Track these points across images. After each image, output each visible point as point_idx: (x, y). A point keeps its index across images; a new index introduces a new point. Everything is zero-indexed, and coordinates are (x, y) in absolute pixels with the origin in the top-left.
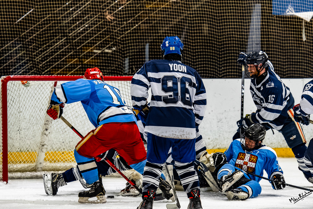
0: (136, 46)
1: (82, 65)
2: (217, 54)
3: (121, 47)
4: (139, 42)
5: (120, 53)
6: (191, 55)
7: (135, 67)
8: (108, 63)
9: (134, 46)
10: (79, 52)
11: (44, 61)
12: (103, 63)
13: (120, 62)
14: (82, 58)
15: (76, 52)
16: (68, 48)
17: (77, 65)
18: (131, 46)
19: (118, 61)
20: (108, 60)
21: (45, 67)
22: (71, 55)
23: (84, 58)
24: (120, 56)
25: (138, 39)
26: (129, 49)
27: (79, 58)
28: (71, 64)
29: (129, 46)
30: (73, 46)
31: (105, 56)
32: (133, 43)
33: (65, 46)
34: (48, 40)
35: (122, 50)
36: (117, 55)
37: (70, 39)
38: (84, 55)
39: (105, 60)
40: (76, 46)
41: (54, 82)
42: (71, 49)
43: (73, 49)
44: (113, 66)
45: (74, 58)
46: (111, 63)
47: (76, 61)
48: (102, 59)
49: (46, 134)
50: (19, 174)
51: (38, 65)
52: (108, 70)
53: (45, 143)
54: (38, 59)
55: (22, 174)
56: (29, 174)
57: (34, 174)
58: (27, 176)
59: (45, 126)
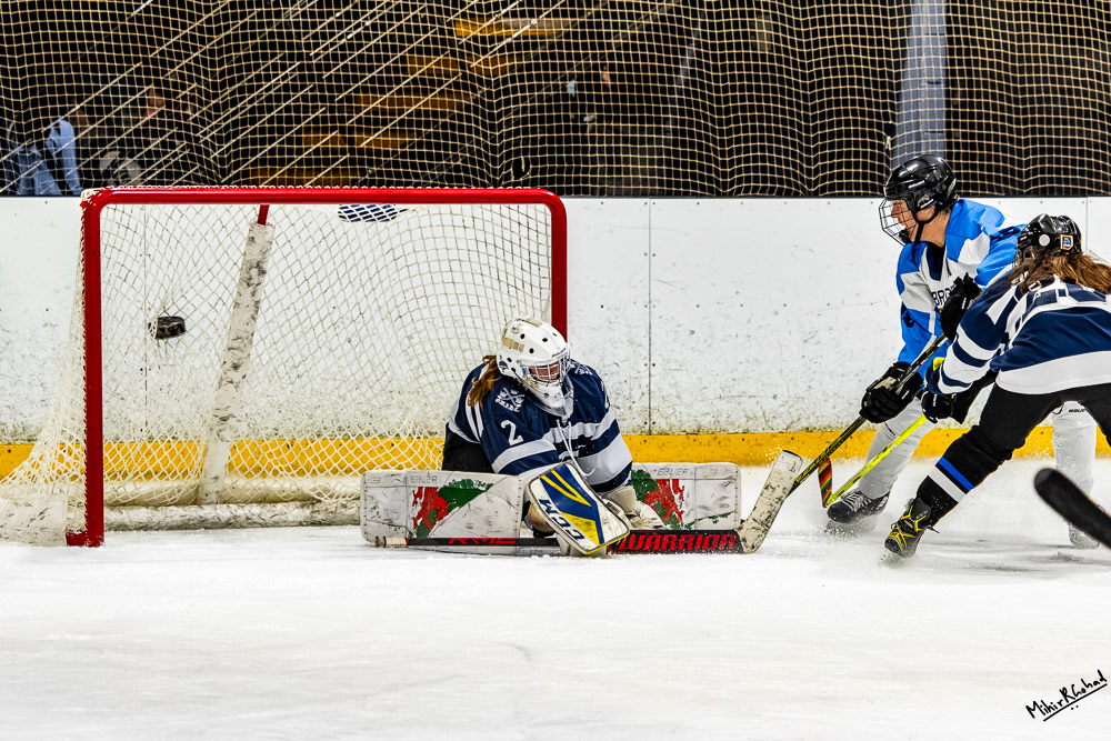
0: (531, 88)
1: (352, 151)
2: (799, 116)
3: (483, 95)
4: (539, 77)
5: (476, 111)
6: (713, 120)
7: (526, 160)
8: (438, 146)
9: (523, 89)
10: (341, 110)
11: (228, 139)
12: (420, 145)
13: (478, 142)
14: (351, 130)
15: (332, 110)
16: (305, 98)
17: (335, 151)
18: (515, 90)
19: (470, 139)
20: (437, 136)
21: (229, 159)
22: (316, 120)
23: (360, 130)
24: (476, 121)
25: (537, 67)
26: (507, 102)
27: (342, 130)
28: (316, 152)
29: (506, 92)
30: (321, 89)
31: (427, 125)
32: (521, 79)
33: (295, 89)
34: (239, 69)
35: (483, 103)
36: (469, 119)
37: (310, 68)
38: (359, 121)
39: (428, 136)
40: (330, 89)
41: (258, 207)
42: (314, 99)
43: (323, 99)
44: (455, 158)
45: (325, 130)
46: (446, 147)
47: (334, 140)
48: (419, 134)
49: (235, 381)
50: (142, 515)
51: (208, 154)
52: (440, 168)
53: (230, 411)
54: (206, 134)
55: (154, 512)
56: (176, 514)
57: (193, 512)
58: (168, 520)
59: (230, 354)
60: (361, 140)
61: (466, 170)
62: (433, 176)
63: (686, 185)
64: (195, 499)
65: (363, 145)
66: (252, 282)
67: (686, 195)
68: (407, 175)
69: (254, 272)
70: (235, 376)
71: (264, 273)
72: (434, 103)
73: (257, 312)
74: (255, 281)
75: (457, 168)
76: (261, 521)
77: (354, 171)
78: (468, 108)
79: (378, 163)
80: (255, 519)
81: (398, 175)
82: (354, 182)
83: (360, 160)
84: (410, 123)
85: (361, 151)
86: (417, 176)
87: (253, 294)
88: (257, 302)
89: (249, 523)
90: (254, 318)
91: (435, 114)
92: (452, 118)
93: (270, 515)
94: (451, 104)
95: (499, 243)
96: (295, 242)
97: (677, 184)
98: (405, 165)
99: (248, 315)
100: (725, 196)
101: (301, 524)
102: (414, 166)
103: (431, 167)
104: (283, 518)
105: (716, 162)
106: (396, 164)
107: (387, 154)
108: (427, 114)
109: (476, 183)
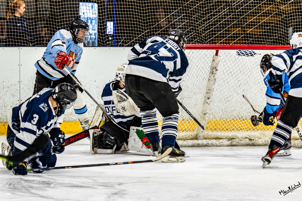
0: (299, 15)
1: (244, 34)
3: (284, 17)
5: (282, 22)
9: (296, 15)
11: (207, 30)
13: (282, 31)
14: (244, 27)
15: (238, 21)
16: (230, 18)
17: (239, 34)
18: (294, 16)
19: (280, 30)
20: (270, 29)
21: (207, 36)
22: (234, 25)
23: (247, 28)
24: (282, 25)
26: (291, 19)
27: (242, 27)
28: (234, 34)
29: (291, 16)
30: (235, 15)
31: (267, 26)
33: (228, 15)
34: (211, 9)
35: (284, 19)
36: (280, 24)
37: (232, 9)
38: (247, 25)
39: (267, 29)
40: (238, 15)
41: (215, 50)
42: (233, 18)
43: (236, 18)
44: (276, 36)
45: (236, 28)
47: (239, 31)
48: (265, 29)
49: (208, 103)
50: (180, 142)
51: (201, 34)
52: (271, 39)
53: (207, 111)
54: (201, 28)
55: (184, 142)
56: (190, 142)
57: (195, 142)
58: (188, 144)
59: (207, 94)
60: (247, 31)
61: (279, 40)
62: (269, 41)
64: (196, 138)
65: (248, 32)
66: (213, 73)
68: (261, 41)
69: (214, 70)
70: (209, 101)
71: (217, 70)
72: (269, 20)
73: (215, 82)
74: (215, 72)
75: (276, 39)
76: (216, 145)
77: (245, 40)
78: (279, 21)
79: (252, 37)
80: (214, 144)
81: (258, 41)
82: (245, 43)
83: (247, 37)
84: (262, 26)
85: (247, 34)
86: (264, 41)
87: (214, 76)
88: (215, 79)
89: (213, 145)
90: (214, 84)
91: (270, 23)
92: (275, 24)
93: (218, 143)
94: (274, 20)
96: (227, 61)
98: (260, 38)
99: (212, 83)
101: (228, 146)
102: (263, 38)
103: (268, 39)
104: (222, 144)
106: (258, 38)
107: (255, 35)
108: (267, 23)
109: (282, 44)
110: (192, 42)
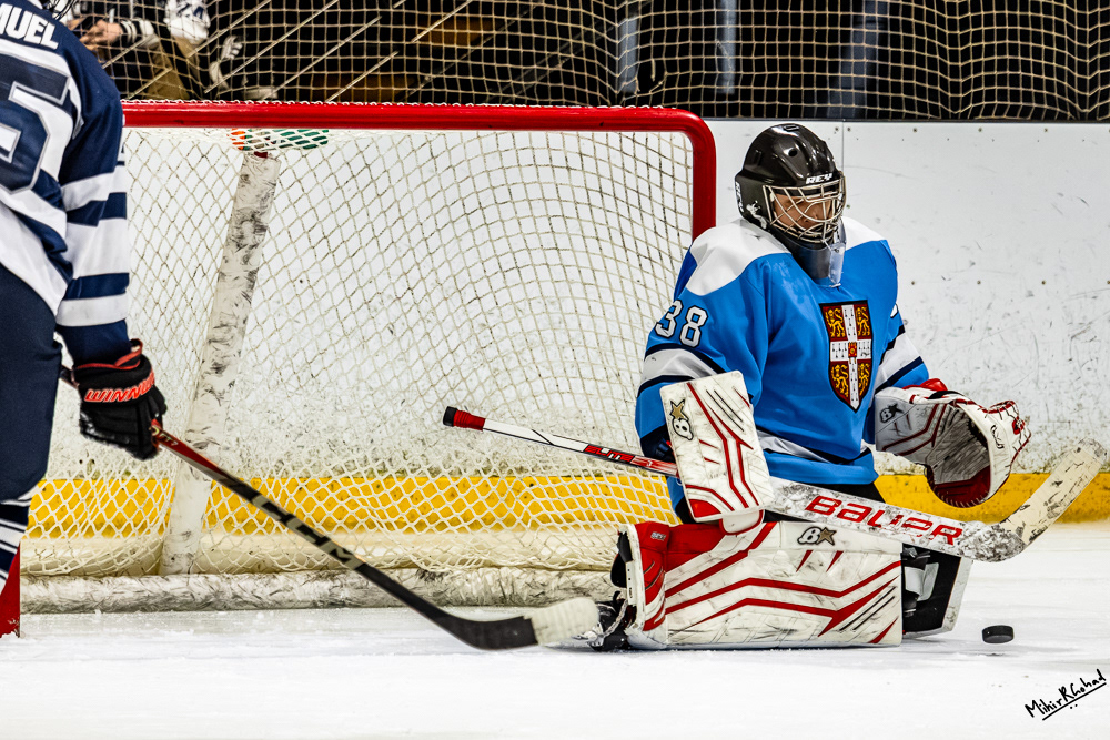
1: (398, 50)
7: (659, 64)
8: (527, 43)
12: (501, 40)
13: (589, 36)
14: (398, 18)
17: (372, 50)
19: (576, 31)
20: (526, 27)
23: (410, 18)
27: (384, 18)
28: (345, 50)
39: (513, 27)
44: (553, 61)
45: (358, 18)
46: (539, 44)
47: (371, 33)
48: (500, 24)
49: (218, 389)
50: (78, 589)
52: (529, 77)
53: (209, 434)
55: (97, 585)
56: (129, 588)
57: (154, 586)
58: (117, 597)
59: (210, 349)
60: (412, 34)
61: (568, 78)
62: (518, 88)
63: (897, 103)
64: (156, 566)
65: (415, 41)
66: (244, 242)
67: (897, 117)
68: (479, 86)
69: (248, 227)
70: (220, 383)
71: (263, 229)
73: (252, 287)
74: (249, 240)
75: (555, 77)
76: (255, 600)
77: (399, 80)
79: (437, 67)
80: (247, 596)
81: (465, 85)
82: (400, 96)
83: (410, 63)
85: (411, 49)
86: (493, 87)
87: (246, 260)
88: (252, 274)
89: (239, 604)
90: (246, 297)
93: (268, 590)
95: (620, 193)
97: (884, 101)
98: (477, 71)
99: (238, 292)
100: (955, 118)
101: (314, 605)
102: (490, 72)
103: (516, 73)
104: (288, 595)
105: (944, 68)
106: (463, 69)
107: (450, 54)
109: (582, 98)
110: (132, 90)
